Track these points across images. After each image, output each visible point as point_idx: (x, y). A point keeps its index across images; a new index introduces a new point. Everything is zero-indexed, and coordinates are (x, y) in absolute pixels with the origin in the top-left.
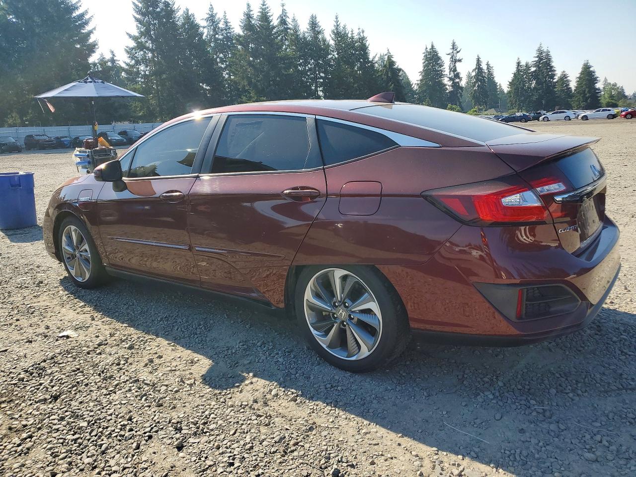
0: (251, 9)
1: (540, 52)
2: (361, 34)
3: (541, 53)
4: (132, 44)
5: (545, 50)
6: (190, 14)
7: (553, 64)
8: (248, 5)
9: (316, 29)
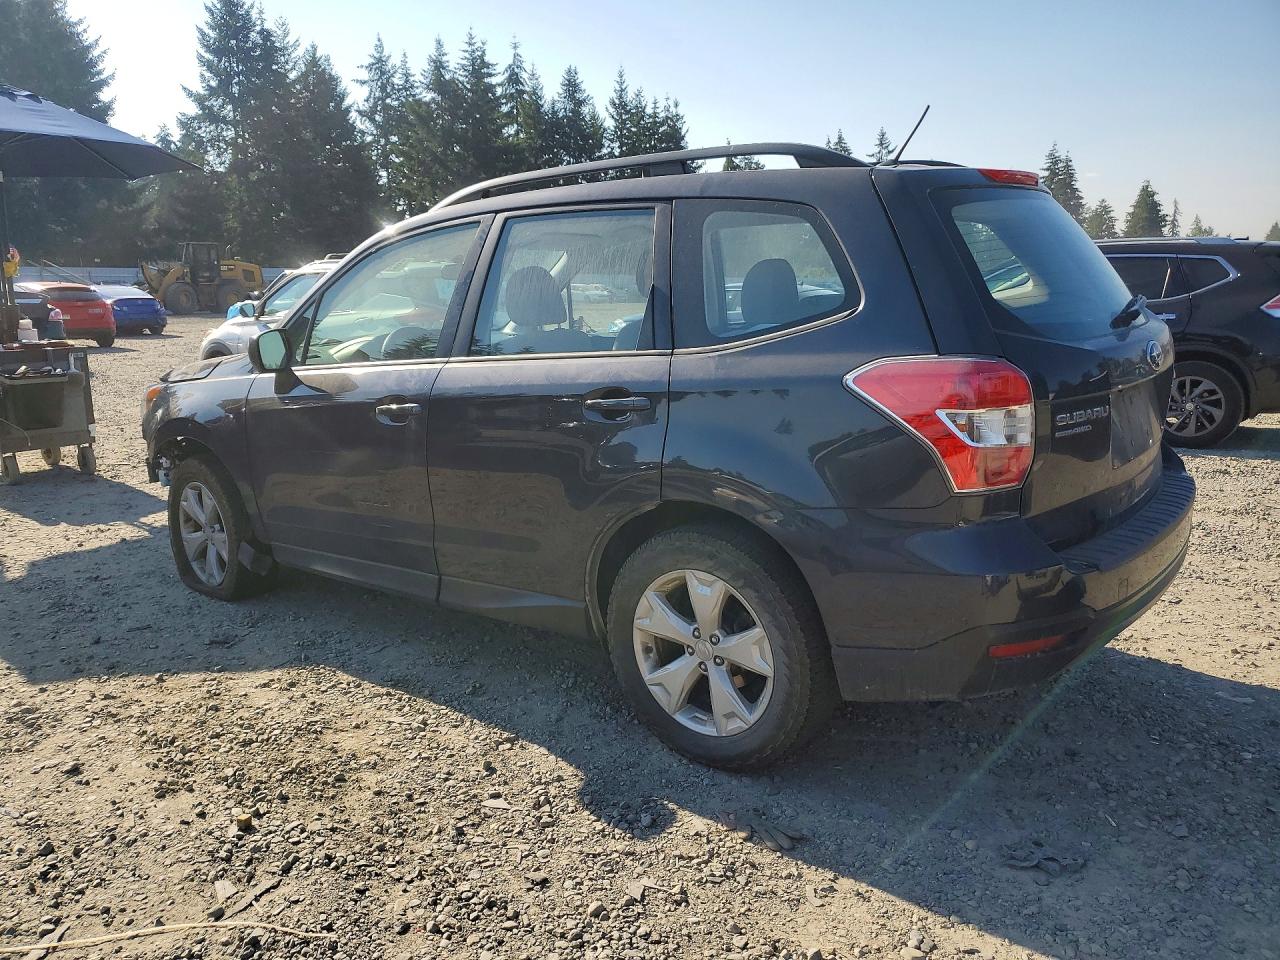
0: (446, 49)
1: (1054, 160)
2: (672, 109)
3: (1056, 163)
4: (193, 109)
5: (1063, 157)
6: (318, 55)
7: (1077, 185)
8: (439, 42)
9: (577, 96)
